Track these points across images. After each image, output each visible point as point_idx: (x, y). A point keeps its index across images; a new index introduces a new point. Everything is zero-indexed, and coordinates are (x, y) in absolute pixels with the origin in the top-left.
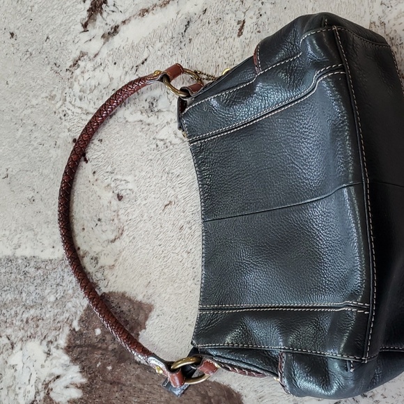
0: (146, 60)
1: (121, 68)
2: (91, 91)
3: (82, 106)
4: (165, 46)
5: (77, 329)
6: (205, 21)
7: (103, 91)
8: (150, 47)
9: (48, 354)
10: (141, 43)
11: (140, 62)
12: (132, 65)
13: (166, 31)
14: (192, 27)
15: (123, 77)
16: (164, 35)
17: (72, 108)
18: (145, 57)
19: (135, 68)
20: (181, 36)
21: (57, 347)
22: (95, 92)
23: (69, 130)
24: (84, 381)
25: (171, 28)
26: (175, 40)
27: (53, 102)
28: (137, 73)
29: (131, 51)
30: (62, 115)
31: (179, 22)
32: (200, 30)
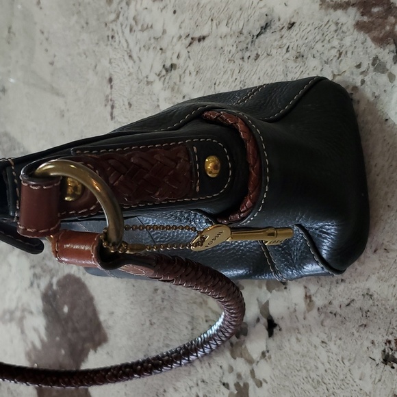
0: (204, 38)
1: (178, 25)
2: (142, 30)
3: (129, 41)
4: (229, 37)
5: (55, 287)
6: (285, 41)
7: (152, 40)
8: (214, 22)
9: (32, 284)
10: (208, 7)
11: (197, 35)
12: (188, 31)
13: (239, 13)
14: (268, 37)
15: (175, 40)
16: (235, 20)
17: (120, 34)
18: (205, 33)
19: (189, 39)
20: (250, 39)
21: (38, 286)
22: (146, 33)
23: (110, 63)
24: (45, 339)
25: (246, 15)
26: (242, 38)
27: (108, 8)
28: (189, 49)
29: (195, 9)
30: (110, 34)
31: (257, 14)
32: (274, 52)
